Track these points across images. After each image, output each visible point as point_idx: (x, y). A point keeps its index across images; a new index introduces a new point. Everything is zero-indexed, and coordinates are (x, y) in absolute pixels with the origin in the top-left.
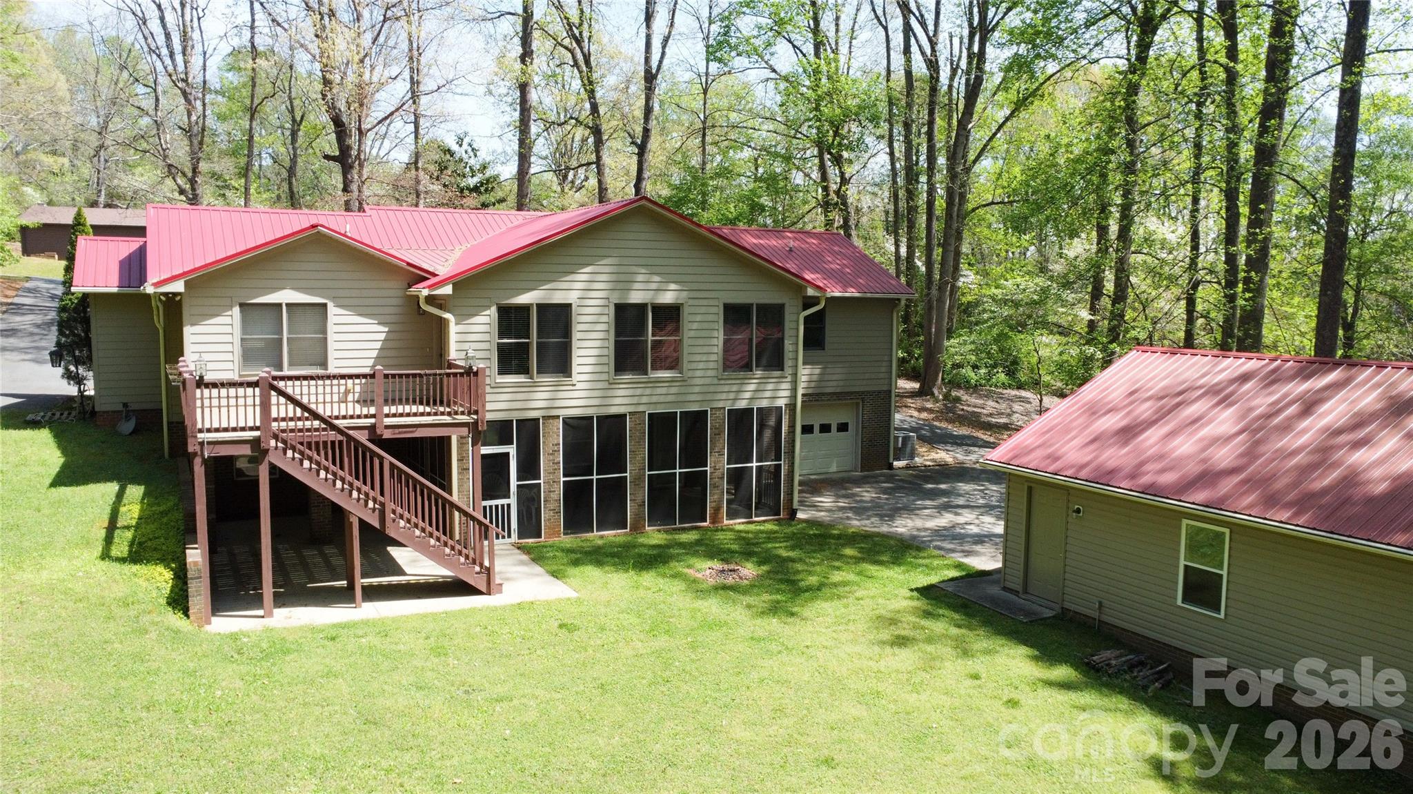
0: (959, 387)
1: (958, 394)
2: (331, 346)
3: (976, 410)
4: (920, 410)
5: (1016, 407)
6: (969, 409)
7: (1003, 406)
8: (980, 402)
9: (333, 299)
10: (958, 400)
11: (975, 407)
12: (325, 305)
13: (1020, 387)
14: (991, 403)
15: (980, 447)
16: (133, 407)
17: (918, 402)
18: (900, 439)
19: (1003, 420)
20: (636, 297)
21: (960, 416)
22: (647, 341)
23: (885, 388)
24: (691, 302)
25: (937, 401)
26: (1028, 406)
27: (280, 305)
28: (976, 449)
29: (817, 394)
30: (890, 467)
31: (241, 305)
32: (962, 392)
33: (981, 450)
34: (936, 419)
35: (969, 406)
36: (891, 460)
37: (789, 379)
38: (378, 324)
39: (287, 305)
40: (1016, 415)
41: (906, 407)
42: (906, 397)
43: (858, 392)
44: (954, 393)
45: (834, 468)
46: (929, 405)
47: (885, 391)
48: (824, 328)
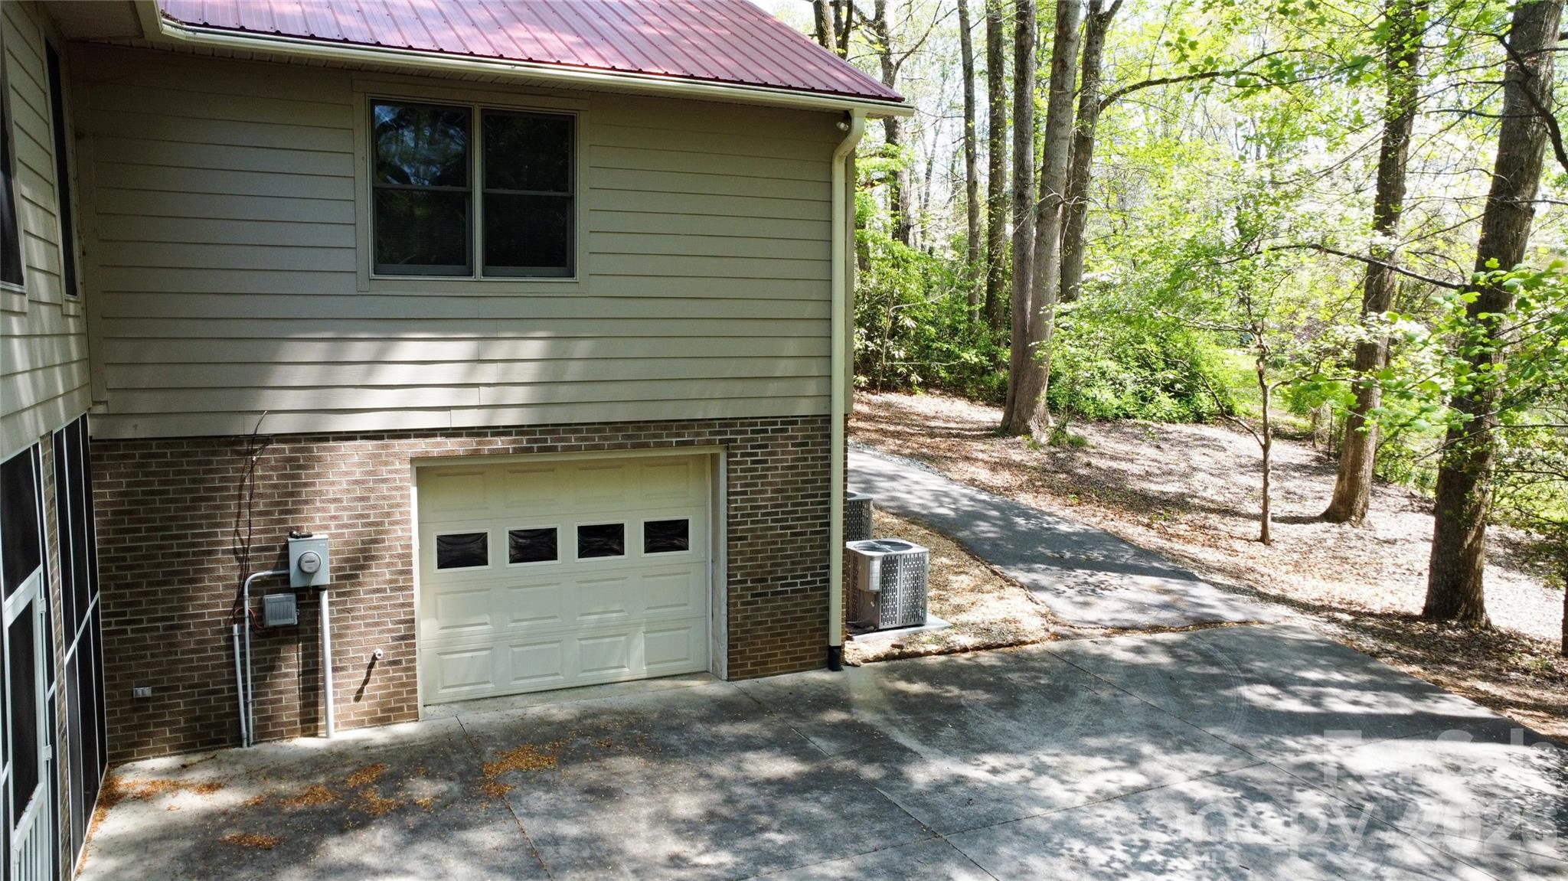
0: (1082, 417)
1: (1081, 432)
3: (1114, 465)
4: (994, 467)
5: (1197, 457)
6: (1104, 464)
7: (1170, 456)
8: (1123, 448)
10: (1078, 444)
11: (1113, 458)
13: (1199, 419)
14: (1146, 451)
15: (1125, 569)
17: (999, 449)
18: (876, 566)
19: (1172, 488)
21: (1082, 479)
23: (805, 408)
25: (1035, 446)
26: (1220, 455)
28: (1113, 578)
29: (553, 429)
30: (833, 659)
32: (1089, 428)
33: (1127, 580)
34: (1031, 486)
35: (1102, 455)
36: (835, 640)
40: (1200, 476)
41: (967, 459)
42: (975, 438)
43: (707, 423)
44: (1071, 431)
45: (634, 667)
46: (1016, 456)
47: (810, 420)
48: (571, 199)
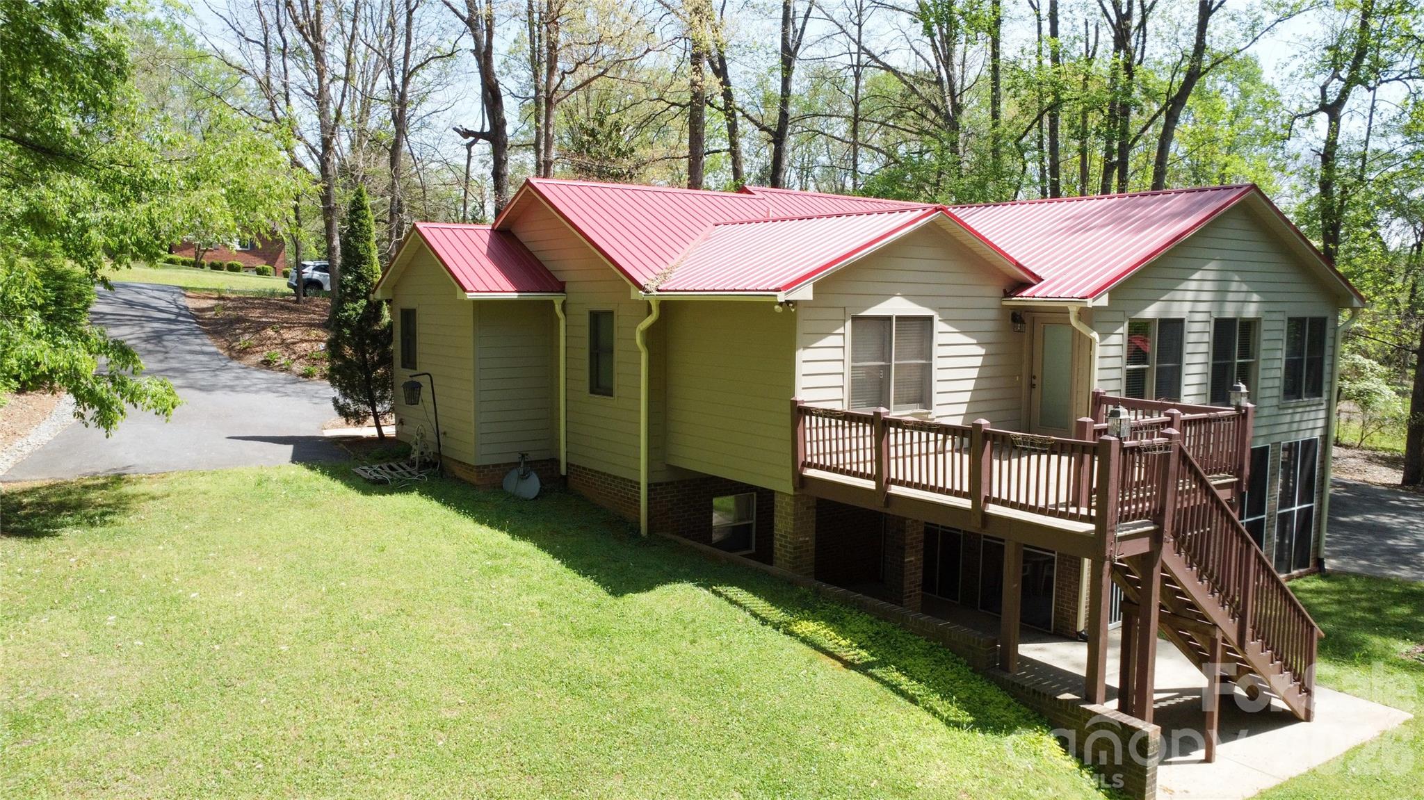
2: (936, 375)
9: (939, 309)
12: (930, 319)
16: (533, 456)
20: (1229, 311)
22: (1233, 364)
24: (1268, 316)
27: (889, 318)
31: (855, 319)
37: (1324, 407)
38: (978, 344)
39: (898, 318)
